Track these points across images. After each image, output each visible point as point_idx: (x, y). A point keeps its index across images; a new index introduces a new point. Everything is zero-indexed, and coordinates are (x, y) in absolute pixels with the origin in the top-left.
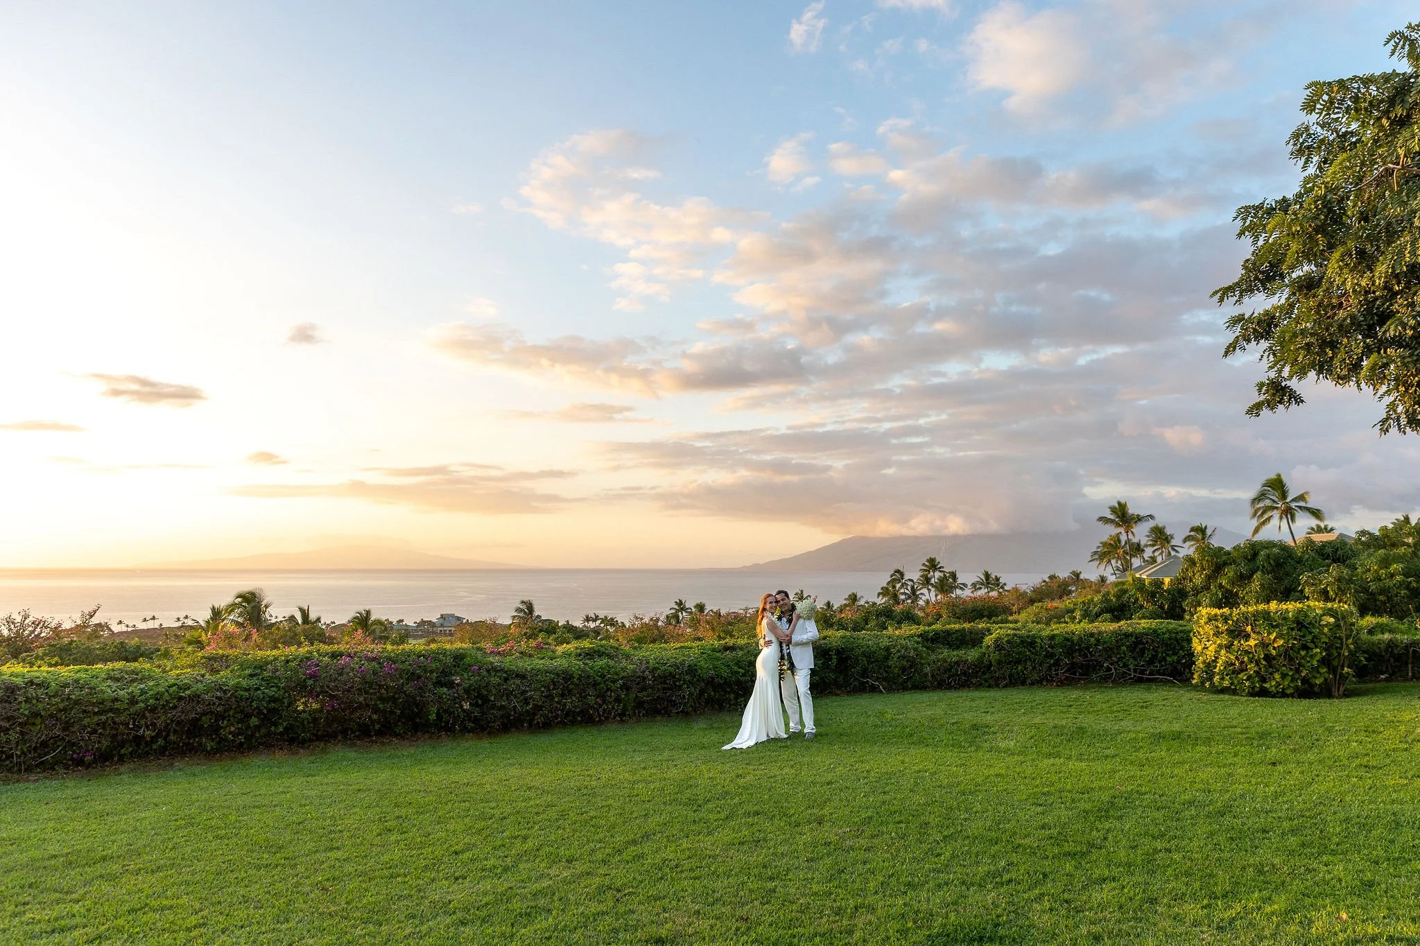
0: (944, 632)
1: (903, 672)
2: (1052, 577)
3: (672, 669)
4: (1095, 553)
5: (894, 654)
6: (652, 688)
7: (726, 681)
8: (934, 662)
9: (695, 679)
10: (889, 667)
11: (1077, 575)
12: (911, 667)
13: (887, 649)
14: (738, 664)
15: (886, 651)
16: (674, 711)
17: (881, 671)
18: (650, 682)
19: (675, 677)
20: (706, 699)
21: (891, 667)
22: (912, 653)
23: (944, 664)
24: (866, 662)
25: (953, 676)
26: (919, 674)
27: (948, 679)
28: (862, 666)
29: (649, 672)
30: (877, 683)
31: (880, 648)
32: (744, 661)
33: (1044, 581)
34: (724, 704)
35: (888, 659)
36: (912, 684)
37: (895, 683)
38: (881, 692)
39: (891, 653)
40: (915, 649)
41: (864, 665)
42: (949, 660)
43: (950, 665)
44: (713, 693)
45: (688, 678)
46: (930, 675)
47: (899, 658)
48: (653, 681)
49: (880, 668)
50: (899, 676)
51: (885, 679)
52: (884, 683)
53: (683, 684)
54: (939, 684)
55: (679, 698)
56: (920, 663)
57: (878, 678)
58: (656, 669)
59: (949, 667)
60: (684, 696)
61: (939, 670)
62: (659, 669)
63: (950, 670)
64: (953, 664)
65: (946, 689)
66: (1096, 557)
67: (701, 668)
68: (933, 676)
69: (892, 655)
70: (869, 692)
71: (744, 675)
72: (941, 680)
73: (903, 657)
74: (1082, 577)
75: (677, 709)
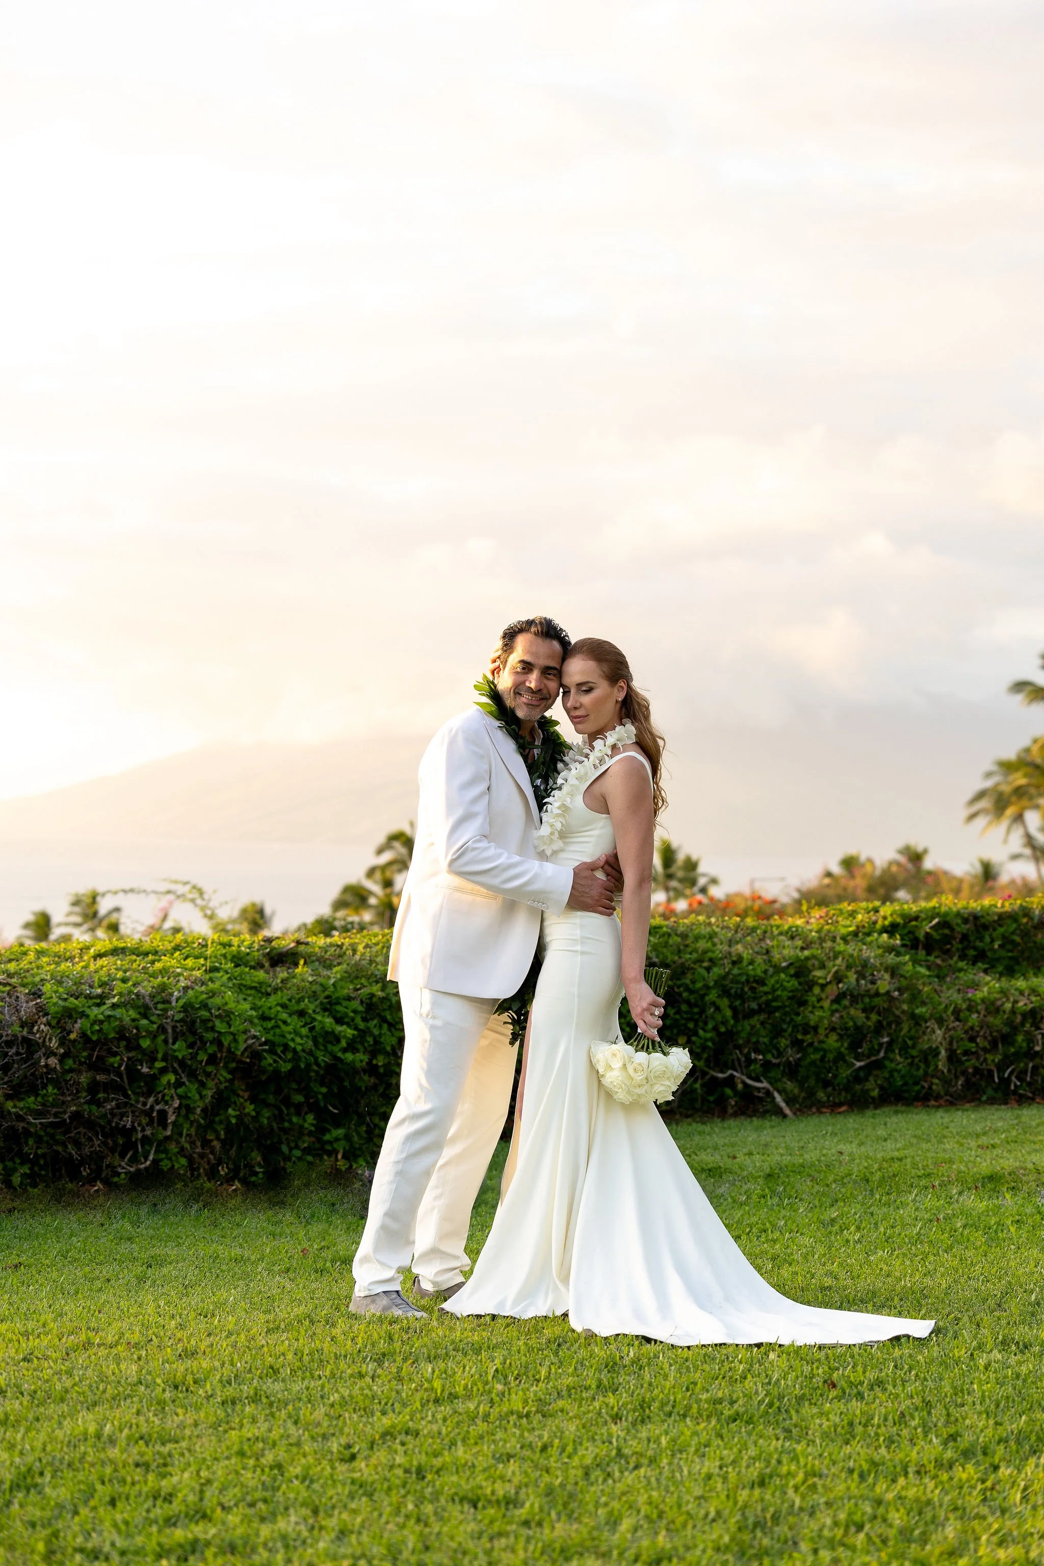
0: (966, 921)
1: (854, 1046)
2: (849, 863)
3: (128, 1015)
4: (981, 795)
5: (823, 987)
6: (56, 1083)
7: (296, 1068)
8: (957, 1013)
9: (203, 1057)
10: (808, 1029)
11: (916, 857)
12: (879, 1029)
13: (800, 970)
14: (329, 1006)
15: (797, 975)
16: (125, 1167)
17: (783, 1042)
18: (53, 1061)
19: (138, 1047)
20: (229, 1129)
21: (815, 1029)
22: (884, 984)
23: (990, 1019)
24: (729, 1013)
25: (1018, 1056)
26: (904, 1049)
27: (1001, 1068)
28: (715, 1029)
29: (48, 1024)
30: (765, 1084)
31: (778, 969)
32: (349, 999)
33: (829, 874)
34: (285, 1149)
35: (803, 1003)
36: (881, 1088)
37: (826, 1084)
38: (779, 1113)
39: (811, 985)
40: (893, 971)
41: (724, 1023)
42: (1008, 1006)
43: (1010, 1023)
44: (250, 1108)
45: (180, 1049)
46: (943, 1053)
47: (837, 1000)
48: (62, 1059)
49: (777, 1032)
50: (840, 1057)
51: (792, 1071)
52: (789, 1085)
53: (163, 1071)
54: (968, 1084)
55: (144, 1121)
56: (913, 1016)
57: (767, 1065)
58: (70, 1014)
59: (1006, 1030)
60: (163, 1114)
61: (972, 1039)
62: (83, 1015)
63: (1007, 1039)
64: (1019, 1019)
65: (992, 1101)
66: (984, 803)
67: (227, 1016)
68: (952, 1057)
69: (817, 990)
70: (735, 1115)
71: (351, 1047)
72: (977, 1070)
73: (855, 997)
74: (928, 864)
75: (134, 1160)
